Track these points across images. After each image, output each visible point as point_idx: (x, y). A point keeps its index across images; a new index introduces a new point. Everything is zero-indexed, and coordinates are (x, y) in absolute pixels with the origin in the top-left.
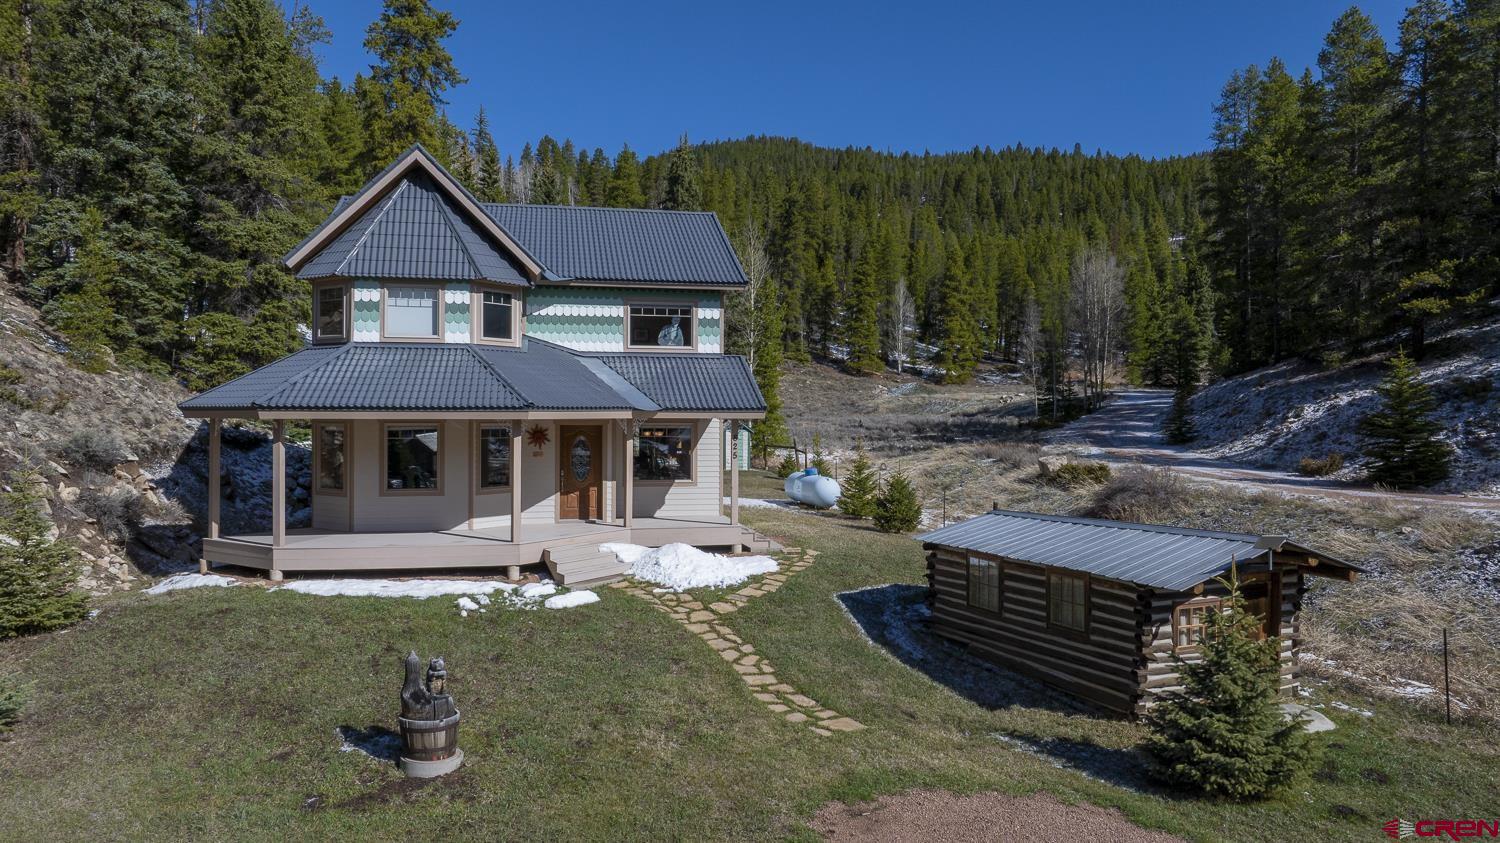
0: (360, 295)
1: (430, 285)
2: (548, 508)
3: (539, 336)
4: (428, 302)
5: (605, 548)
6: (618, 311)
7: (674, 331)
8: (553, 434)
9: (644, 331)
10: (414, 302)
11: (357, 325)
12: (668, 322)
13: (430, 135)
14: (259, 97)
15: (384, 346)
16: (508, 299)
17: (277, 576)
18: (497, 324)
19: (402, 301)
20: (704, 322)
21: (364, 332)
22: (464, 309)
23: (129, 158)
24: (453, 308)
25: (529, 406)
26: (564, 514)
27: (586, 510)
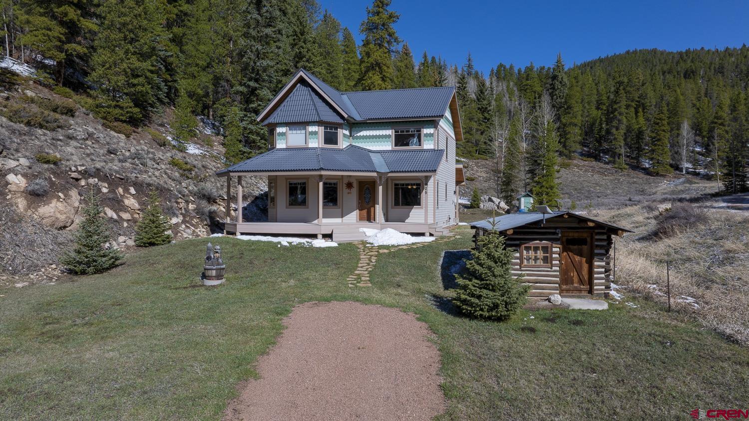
0: (279, 130)
1: (303, 124)
2: (353, 216)
3: (357, 144)
4: (303, 132)
5: (361, 230)
6: (389, 132)
7: (415, 140)
8: (355, 185)
9: (401, 140)
10: (299, 132)
11: (278, 142)
12: (413, 136)
13: (388, 67)
14: (304, 59)
15: (287, 149)
16: (336, 129)
17: (238, 234)
18: (331, 139)
19: (294, 132)
20: (427, 135)
21: (280, 144)
22: (316, 133)
23: (256, 89)
24: (312, 133)
25: (322, 169)
26: (361, 219)
27: (369, 218)
